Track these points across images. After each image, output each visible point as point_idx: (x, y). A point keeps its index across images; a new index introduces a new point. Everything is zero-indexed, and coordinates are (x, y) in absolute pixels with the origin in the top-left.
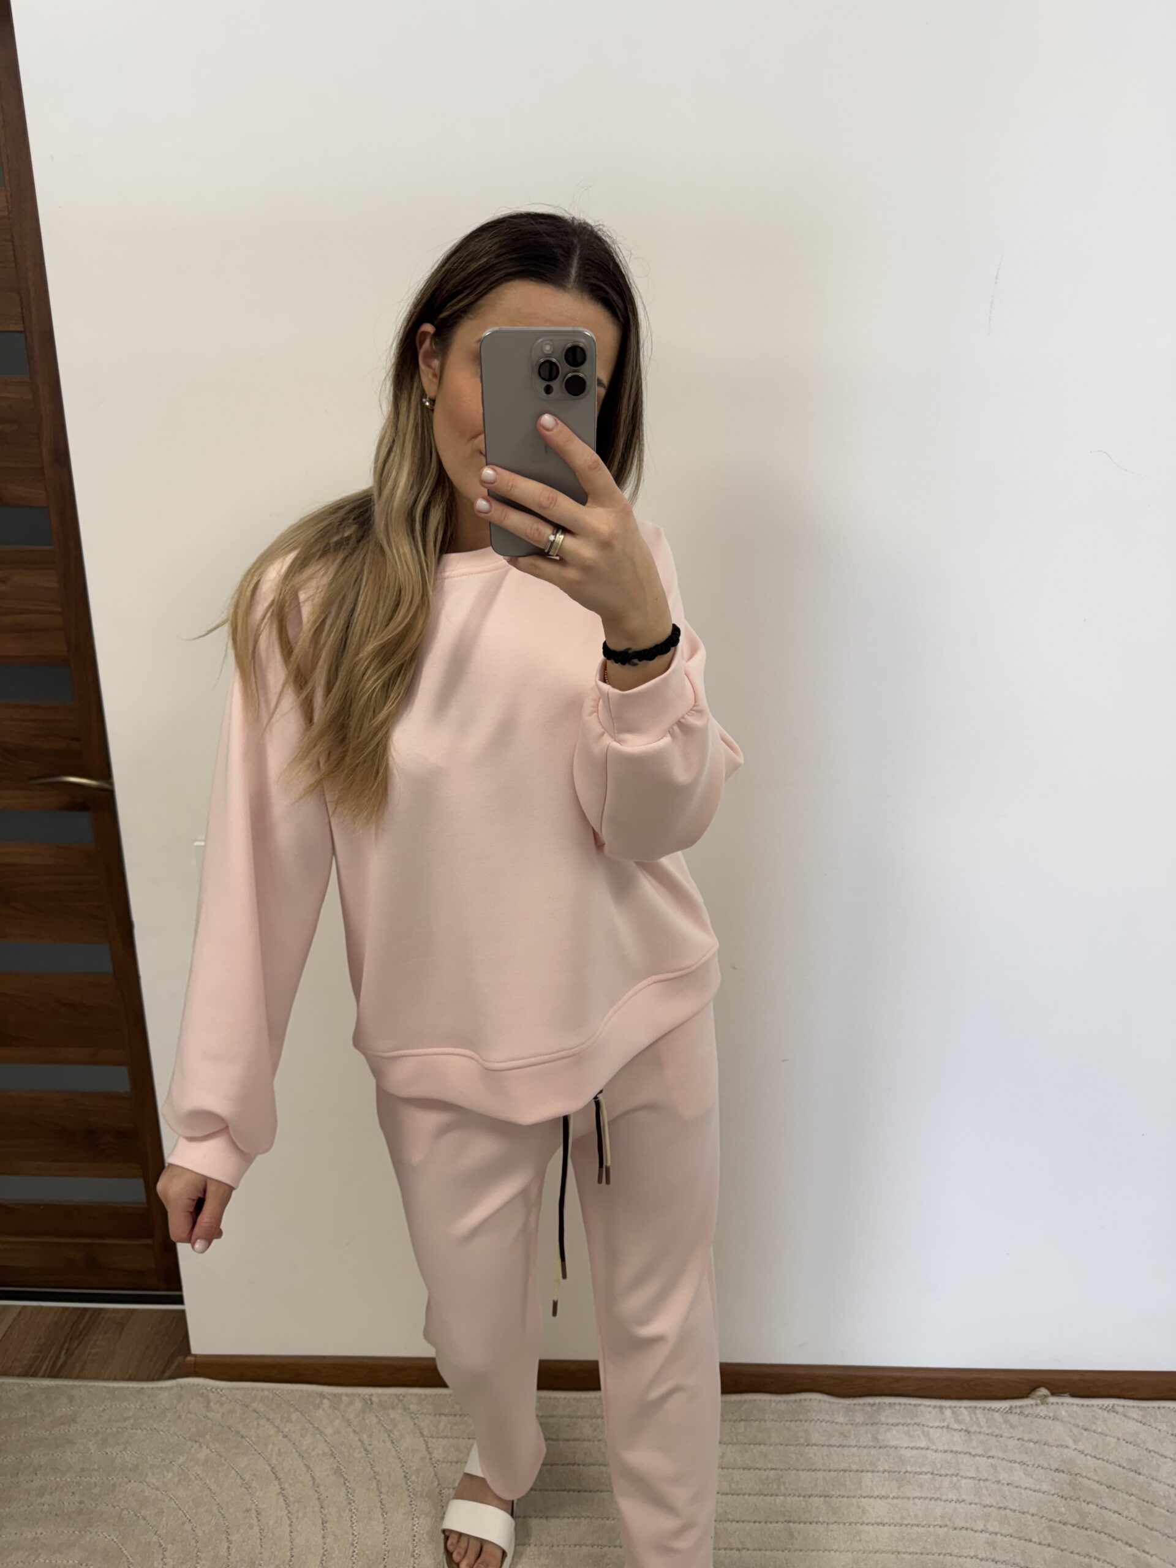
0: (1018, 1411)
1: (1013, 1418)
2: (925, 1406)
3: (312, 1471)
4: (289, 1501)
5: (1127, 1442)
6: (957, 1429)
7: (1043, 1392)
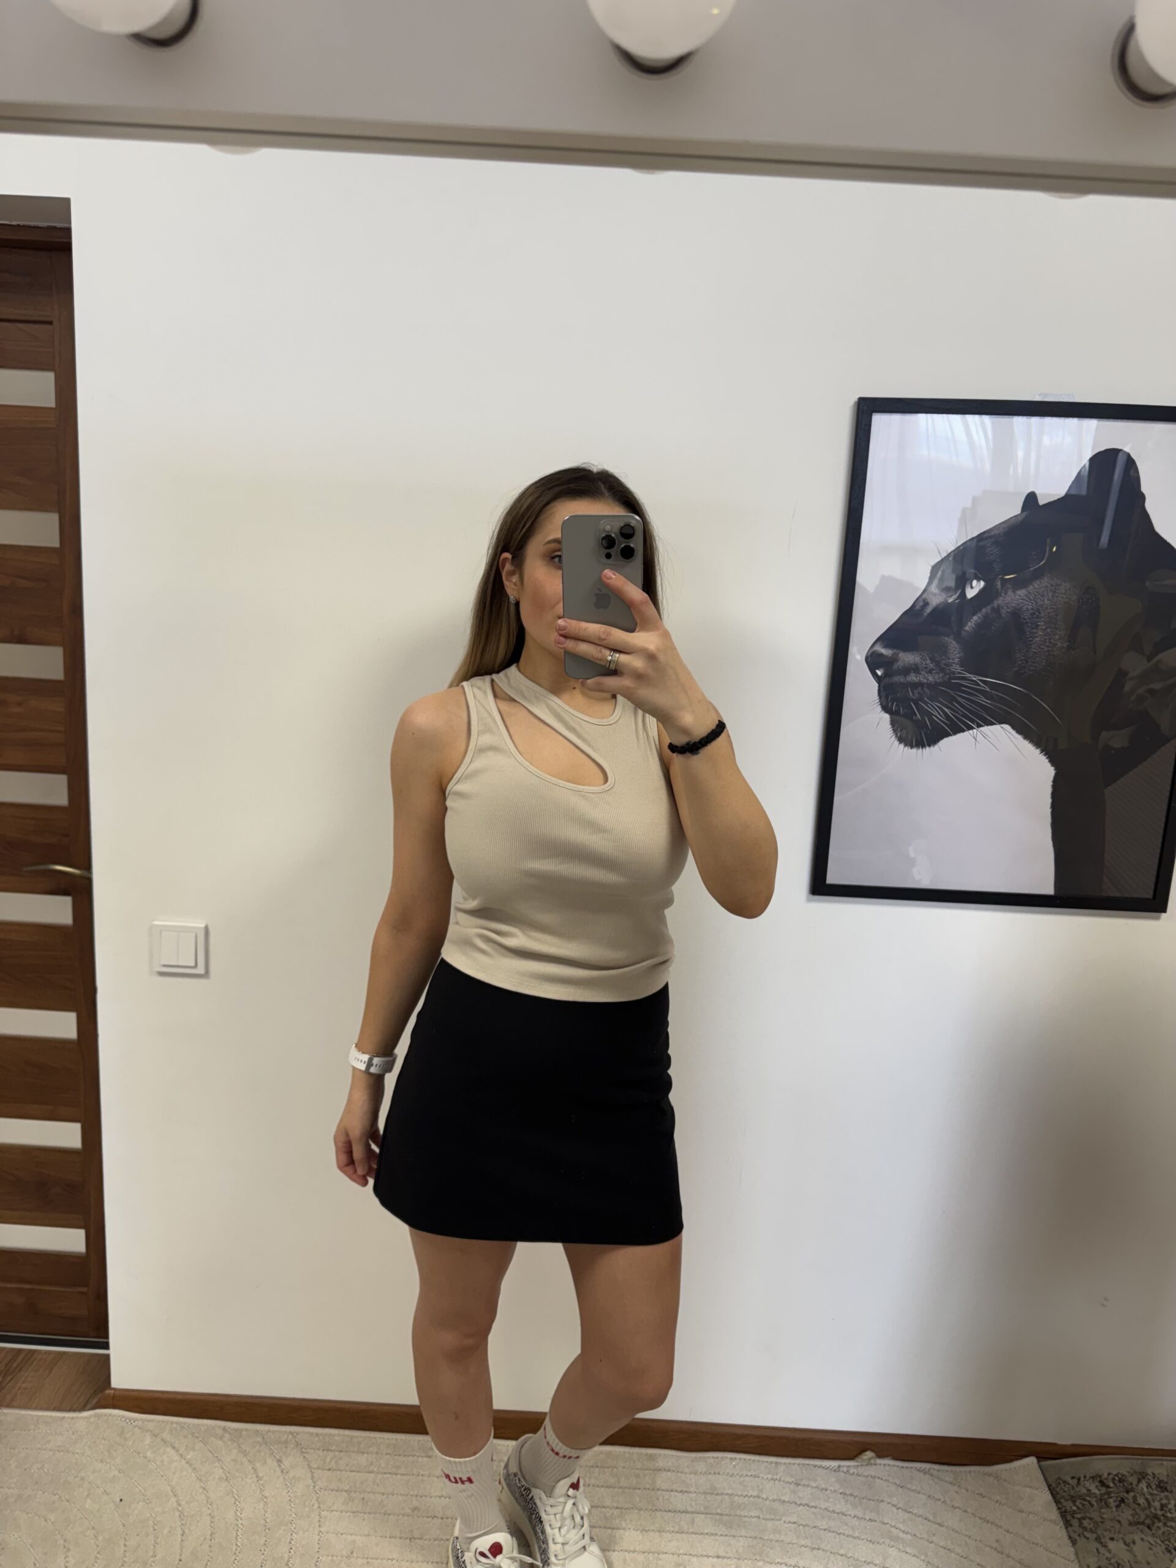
0: (845, 1469)
1: (840, 1475)
2: (763, 1462)
3: (207, 1492)
4: (184, 1516)
5: (936, 1500)
6: (788, 1482)
7: (869, 1454)
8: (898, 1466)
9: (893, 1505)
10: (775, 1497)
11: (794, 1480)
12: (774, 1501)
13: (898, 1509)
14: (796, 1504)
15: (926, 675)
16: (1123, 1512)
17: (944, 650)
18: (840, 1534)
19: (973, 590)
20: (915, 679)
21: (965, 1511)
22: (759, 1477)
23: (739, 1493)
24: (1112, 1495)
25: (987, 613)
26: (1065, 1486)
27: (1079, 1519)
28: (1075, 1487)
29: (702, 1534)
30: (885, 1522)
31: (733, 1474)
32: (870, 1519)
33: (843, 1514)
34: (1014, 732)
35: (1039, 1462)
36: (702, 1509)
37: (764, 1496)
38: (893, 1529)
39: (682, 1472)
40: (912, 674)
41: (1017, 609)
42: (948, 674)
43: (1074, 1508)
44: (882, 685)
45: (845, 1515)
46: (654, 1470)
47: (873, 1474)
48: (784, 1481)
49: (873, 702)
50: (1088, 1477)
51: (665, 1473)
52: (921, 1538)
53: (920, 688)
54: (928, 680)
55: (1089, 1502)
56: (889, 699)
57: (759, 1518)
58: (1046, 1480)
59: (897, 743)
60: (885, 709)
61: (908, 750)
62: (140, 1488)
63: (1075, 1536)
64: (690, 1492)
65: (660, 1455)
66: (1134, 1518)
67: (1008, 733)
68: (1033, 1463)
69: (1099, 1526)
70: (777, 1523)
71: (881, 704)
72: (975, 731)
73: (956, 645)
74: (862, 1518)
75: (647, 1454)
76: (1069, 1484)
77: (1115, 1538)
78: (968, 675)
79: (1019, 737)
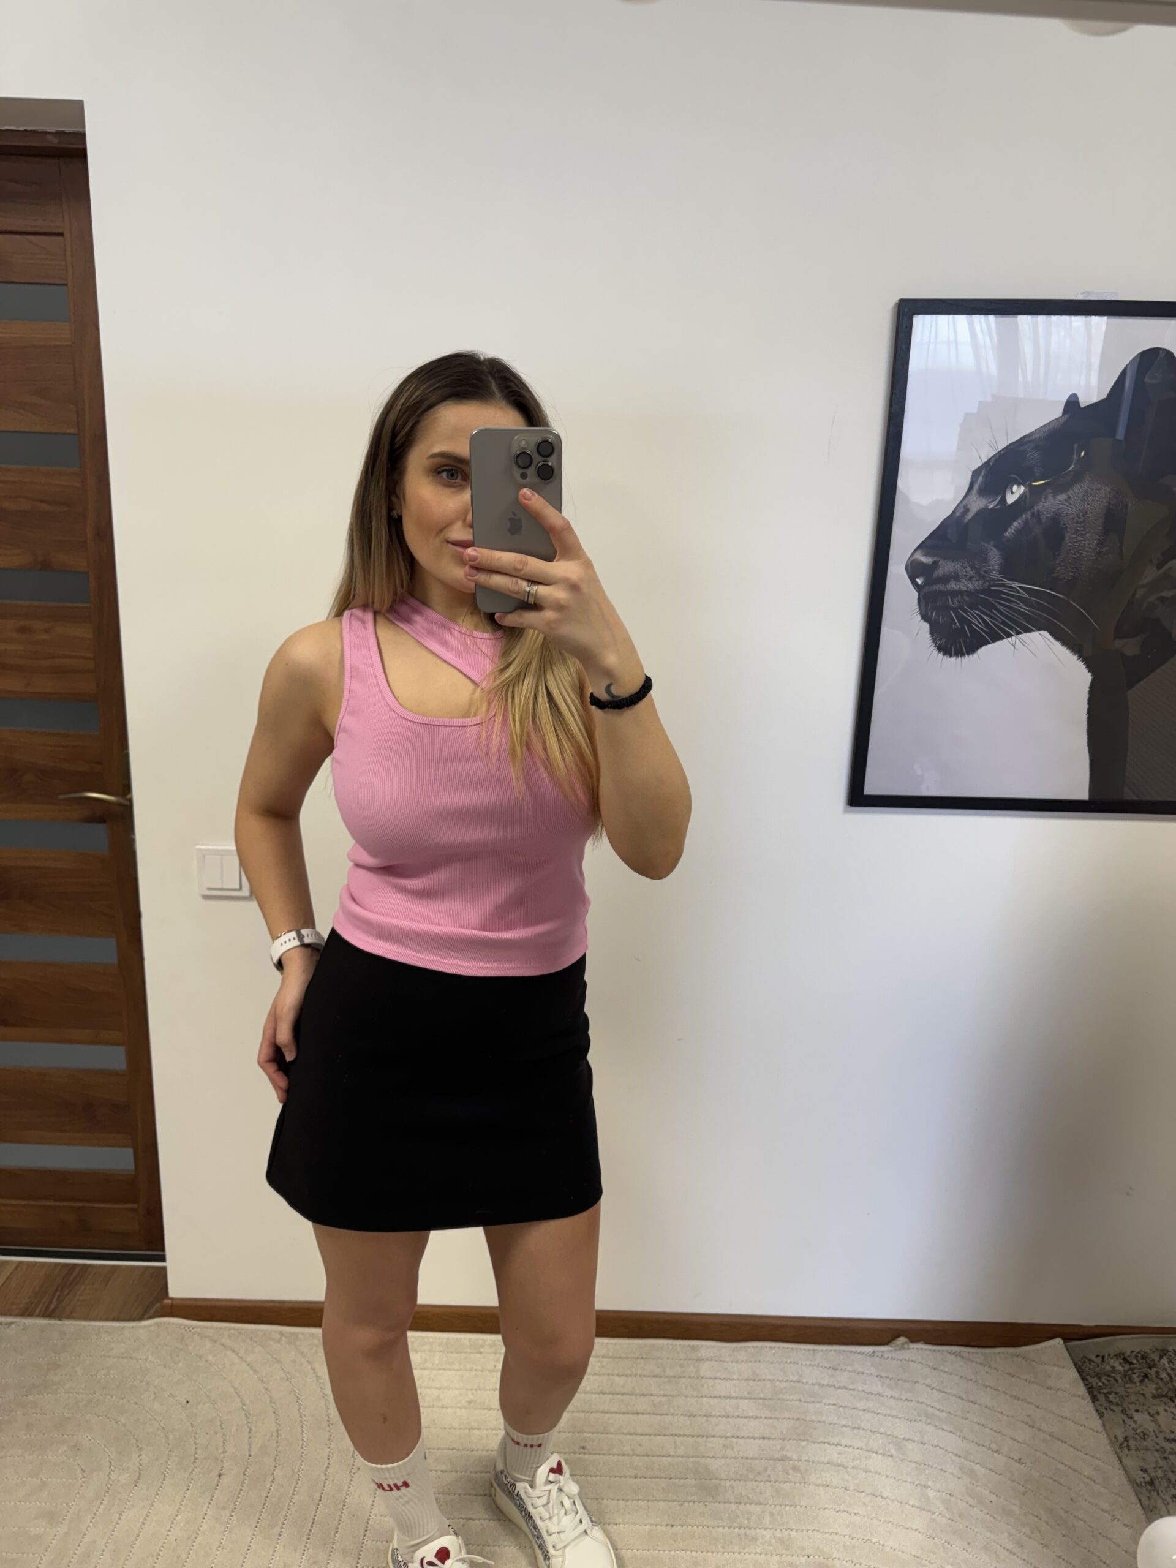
0: (879, 1354)
1: (874, 1360)
2: (800, 1349)
3: (269, 1392)
4: (250, 1414)
5: (968, 1380)
6: (825, 1367)
7: (902, 1339)
8: (930, 1350)
9: (927, 1385)
10: (815, 1381)
11: (831, 1366)
12: (813, 1384)
13: (932, 1389)
14: (835, 1387)
15: (966, 583)
16: (1147, 1387)
17: (983, 556)
18: (878, 1414)
19: (1014, 495)
20: (954, 586)
21: (996, 1390)
22: (798, 1364)
23: (781, 1379)
24: (1136, 1371)
25: (1027, 519)
26: (1090, 1364)
27: (1106, 1395)
28: (1100, 1364)
29: (746, 1417)
30: (921, 1401)
31: (773, 1362)
32: (906, 1399)
33: (880, 1395)
34: (1052, 639)
35: (1065, 1342)
36: (746, 1395)
37: (804, 1381)
38: (929, 1409)
39: (724, 1361)
40: (951, 582)
41: (1057, 515)
42: (987, 581)
43: (1100, 1384)
44: (922, 593)
45: (883, 1396)
46: (697, 1360)
47: (907, 1358)
48: (822, 1367)
49: (913, 611)
50: (1112, 1355)
51: (708, 1362)
52: (956, 1416)
53: (960, 596)
54: (967, 588)
55: (1114, 1378)
56: (929, 608)
57: (800, 1401)
58: (1072, 1359)
59: (936, 652)
60: (925, 617)
61: (947, 659)
62: (205, 1391)
63: (1102, 1409)
64: (733, 1379)
65: (702, 1346)
66: (1157, 1390)
67: (1046, 640)
68: (1059, 1344)
69: (1124, 1399)
70: (818, 1405)
71: (921, 613)
72: (1013, 638)
73: (996, 551)
74: (898, 1399)
75: (689, 1346)
76: (1094, 1362)
77: (1140, 1410)
78: (1008, 582)
79: (1058, 644)
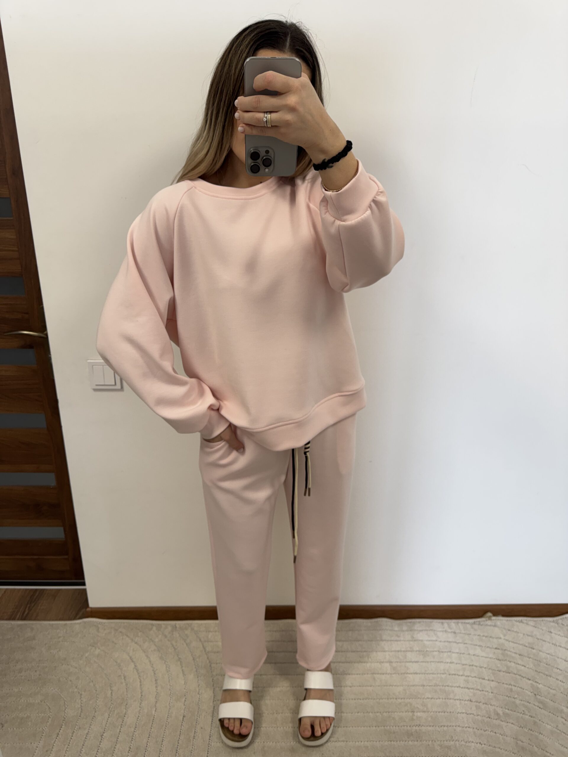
0: (478, 623)
1: (476, 627)
2: (435, 622)
7: (489, 614)
8: (505, 620)
10: (445, 640)
11: (453, 631)
14: (456, 642)
22: (435, 630)
29: (411, 662)
31: (422, 630)
36: (409, 649)
37: (439, 640)
47: (493, 625)
48: (448, 632)
51: (386, 631)
